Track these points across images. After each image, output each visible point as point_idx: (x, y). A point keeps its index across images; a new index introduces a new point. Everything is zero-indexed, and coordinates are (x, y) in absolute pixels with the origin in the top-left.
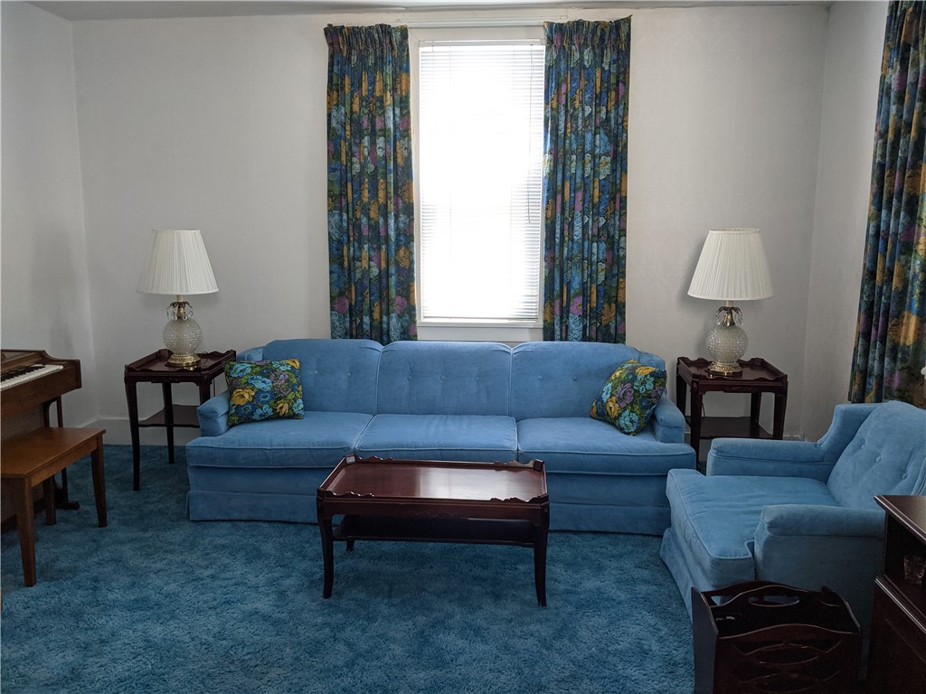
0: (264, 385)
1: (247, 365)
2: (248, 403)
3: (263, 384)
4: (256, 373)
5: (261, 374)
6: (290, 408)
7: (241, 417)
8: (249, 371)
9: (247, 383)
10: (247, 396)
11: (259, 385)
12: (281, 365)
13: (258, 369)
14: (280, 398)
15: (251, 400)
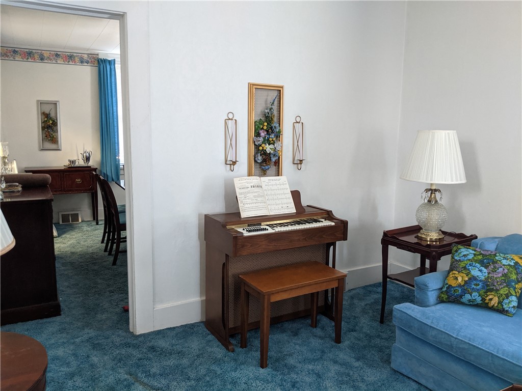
0: (479, 274)
1: (471, 251)
2: (460, 286)
3: (479, 272)
4: (476, 261)
5: (482, 263)
6: (500, 303)
7: (450, 297)
8: (471, 257)
9: (465, 268)
10: (460, 279)
11: (475, 272)
12: (505, 258)
13: (480, 257)
14: (491, 290)
15: (463, 284)
